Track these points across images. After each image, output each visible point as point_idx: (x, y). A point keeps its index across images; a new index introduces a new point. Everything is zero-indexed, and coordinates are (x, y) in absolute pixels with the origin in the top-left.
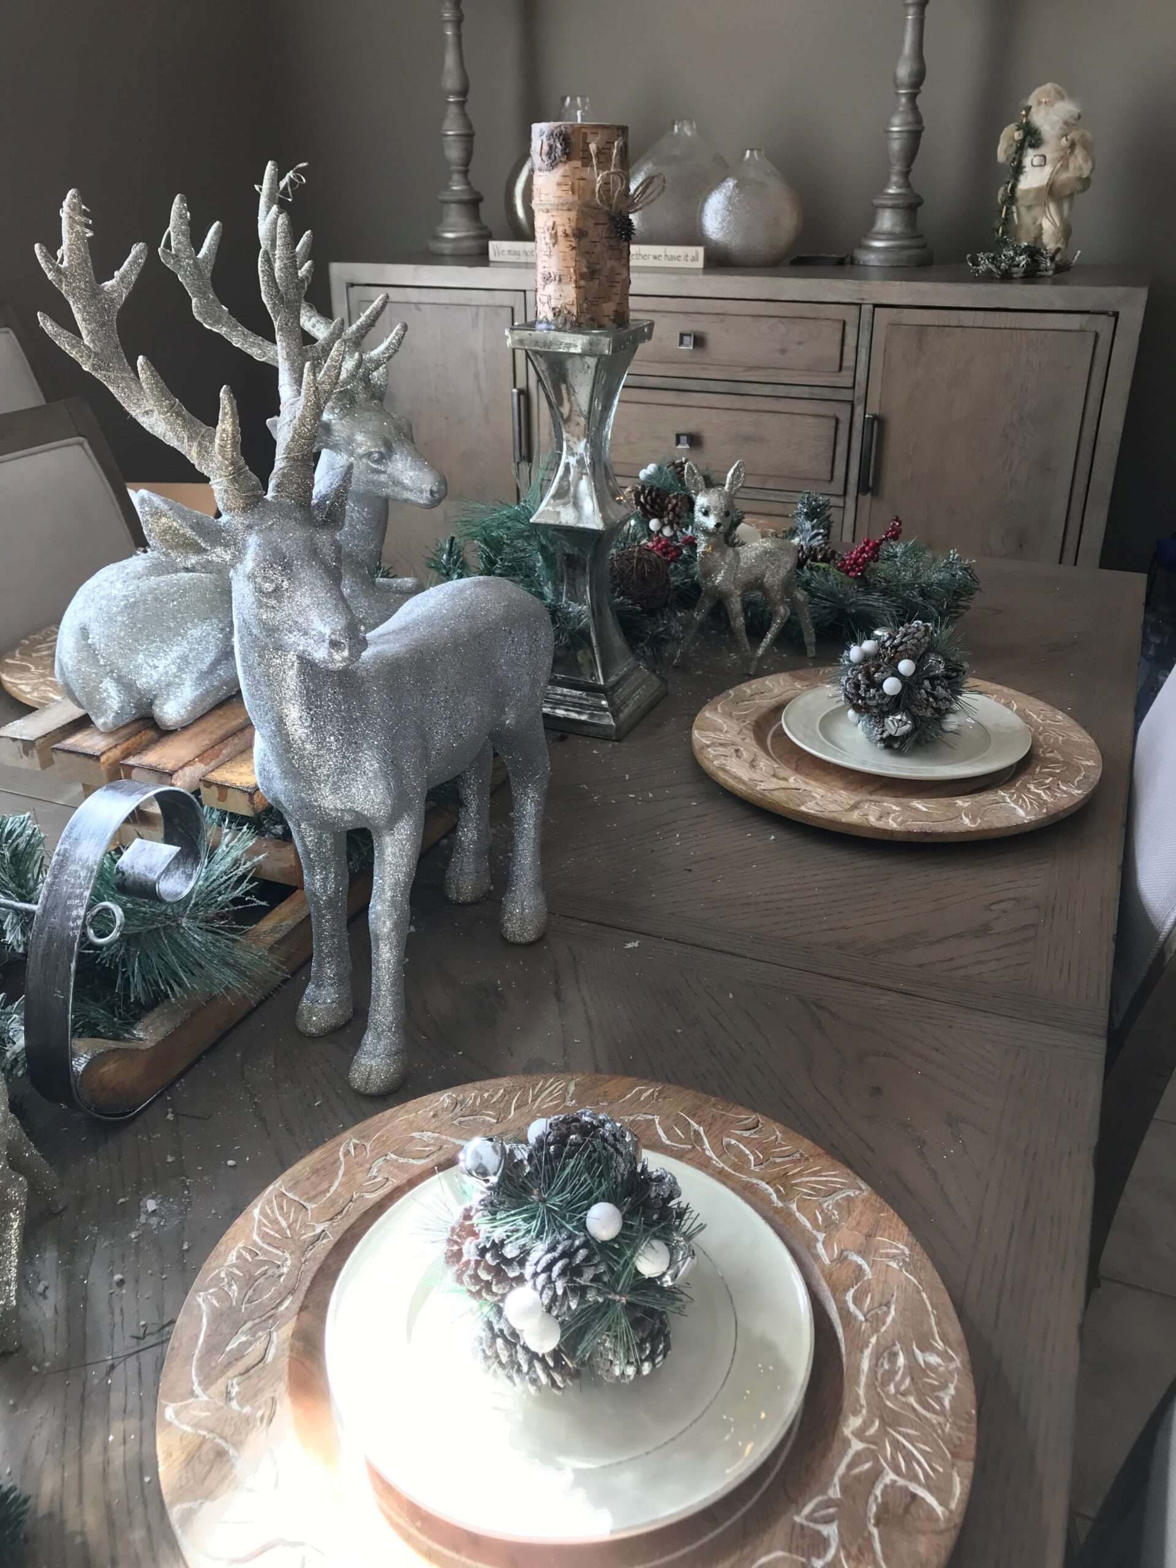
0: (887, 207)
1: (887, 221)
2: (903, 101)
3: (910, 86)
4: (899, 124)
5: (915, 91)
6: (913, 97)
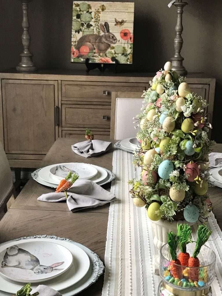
0: (174, 60)
2: (178, 35)
3: (179, 32)
4: (177, 41)
5: (181, 33)
6: (180, 35)
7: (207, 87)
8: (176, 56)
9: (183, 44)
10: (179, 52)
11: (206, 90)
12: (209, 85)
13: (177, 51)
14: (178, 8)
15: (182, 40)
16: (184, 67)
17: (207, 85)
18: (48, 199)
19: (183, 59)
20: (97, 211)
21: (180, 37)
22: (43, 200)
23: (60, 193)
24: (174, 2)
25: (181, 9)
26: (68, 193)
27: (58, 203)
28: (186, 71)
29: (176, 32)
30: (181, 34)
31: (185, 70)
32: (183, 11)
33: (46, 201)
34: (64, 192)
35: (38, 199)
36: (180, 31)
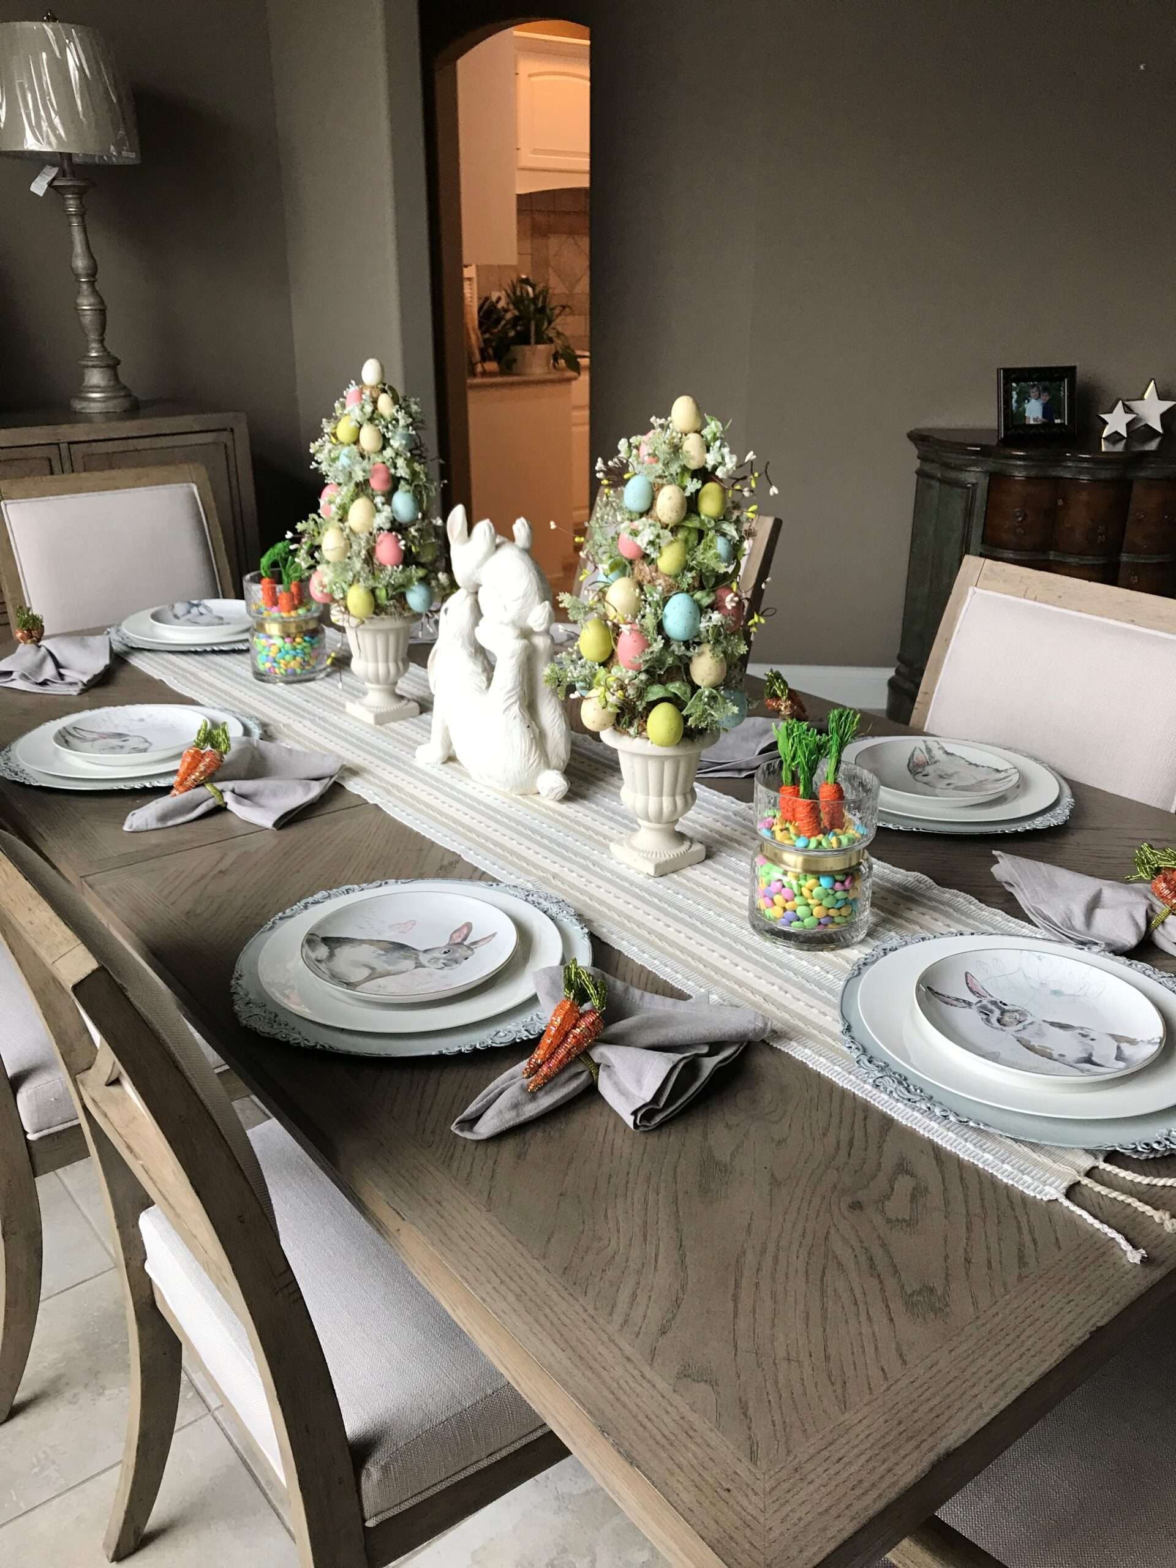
0: (93, 366)
1: (96, 377)
2: (85, 286)
3: (88, 276)
4: (86, 304)
5: (92, 279)
6: (92, 283)
7: (225, 437)
8: (94, 354)
9: (107, 312)
10: (102, 341)
11: (226, 446)
12: (232, 430)
13: (93, 336)
14: (70, 196)
15: (102, 302)
16: (125, 388)
17: (226, 433)
18: (163, 817)
19: (118, 362)
20: (331, 807)
21: (95, 292)
22: (150, 827)
23: (192, 791)
24: (54, 179)
25: (78, 202)
26: (220, 786)
27: (199, 822)
28: (136, 398)
29: (78, 276)
30: (94, 282)
31: (129, 395)
32: (83, 206)
33: (160, 825)
34: (203, 785)
35: (126, 828)
36: (89, 272)
